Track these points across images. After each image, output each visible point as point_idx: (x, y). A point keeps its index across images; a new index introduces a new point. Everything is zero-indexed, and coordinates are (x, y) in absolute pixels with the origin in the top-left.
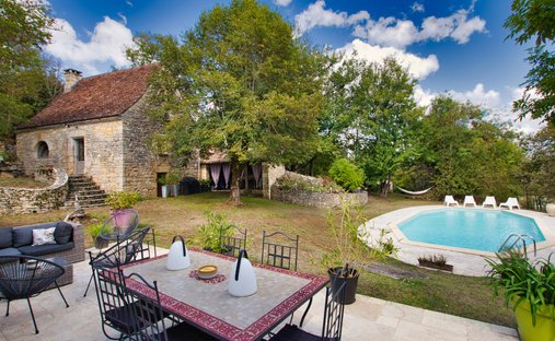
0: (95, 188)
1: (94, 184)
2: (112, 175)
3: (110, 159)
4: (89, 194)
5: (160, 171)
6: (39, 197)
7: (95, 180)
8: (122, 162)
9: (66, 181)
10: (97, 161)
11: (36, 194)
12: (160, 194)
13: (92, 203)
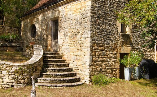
0: (65, 66)
1: (64, 61)
2: (79, 53)
3: (78, 37)
4: (59, 71)
5: (122, 52)
6: (16, 72)
7: (65, 57)
8: (89, 40)
9: (41, 56)
10: (67, 40)
11: (14, 68)
12: (122, 76)
13: (60, 81)
